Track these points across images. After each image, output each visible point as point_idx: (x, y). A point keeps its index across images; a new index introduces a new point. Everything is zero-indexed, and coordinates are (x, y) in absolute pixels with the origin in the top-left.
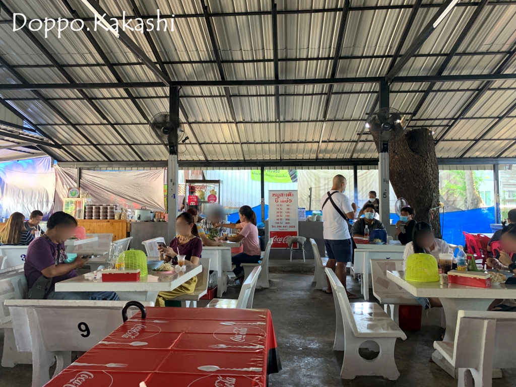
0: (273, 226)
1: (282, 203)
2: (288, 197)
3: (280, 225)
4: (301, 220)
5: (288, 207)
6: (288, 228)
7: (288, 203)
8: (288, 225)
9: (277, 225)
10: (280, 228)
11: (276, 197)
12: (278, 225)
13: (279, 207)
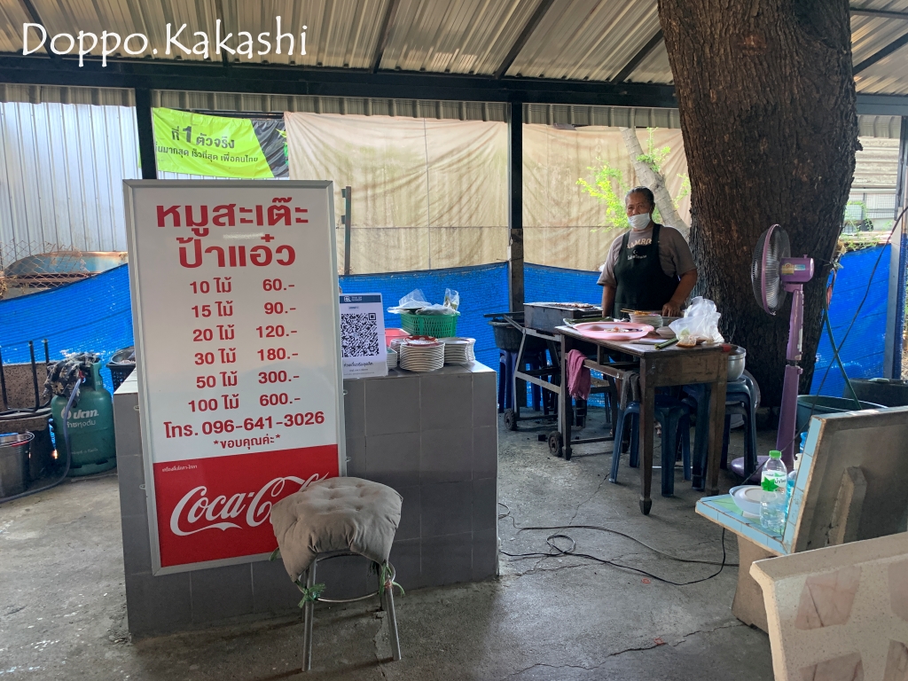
0: (171, 430)
1: (227, 270)
2: (266, 229)
3: (222, 415)
4: (358, 374)
5: (273, 297)
6: (277, 429)
7: (273, 271)
8: (277, 412)
9: (198, 419)
10: (225, 436)
11: (186, 232)
12: (211, 417)
13: (212, 298)
